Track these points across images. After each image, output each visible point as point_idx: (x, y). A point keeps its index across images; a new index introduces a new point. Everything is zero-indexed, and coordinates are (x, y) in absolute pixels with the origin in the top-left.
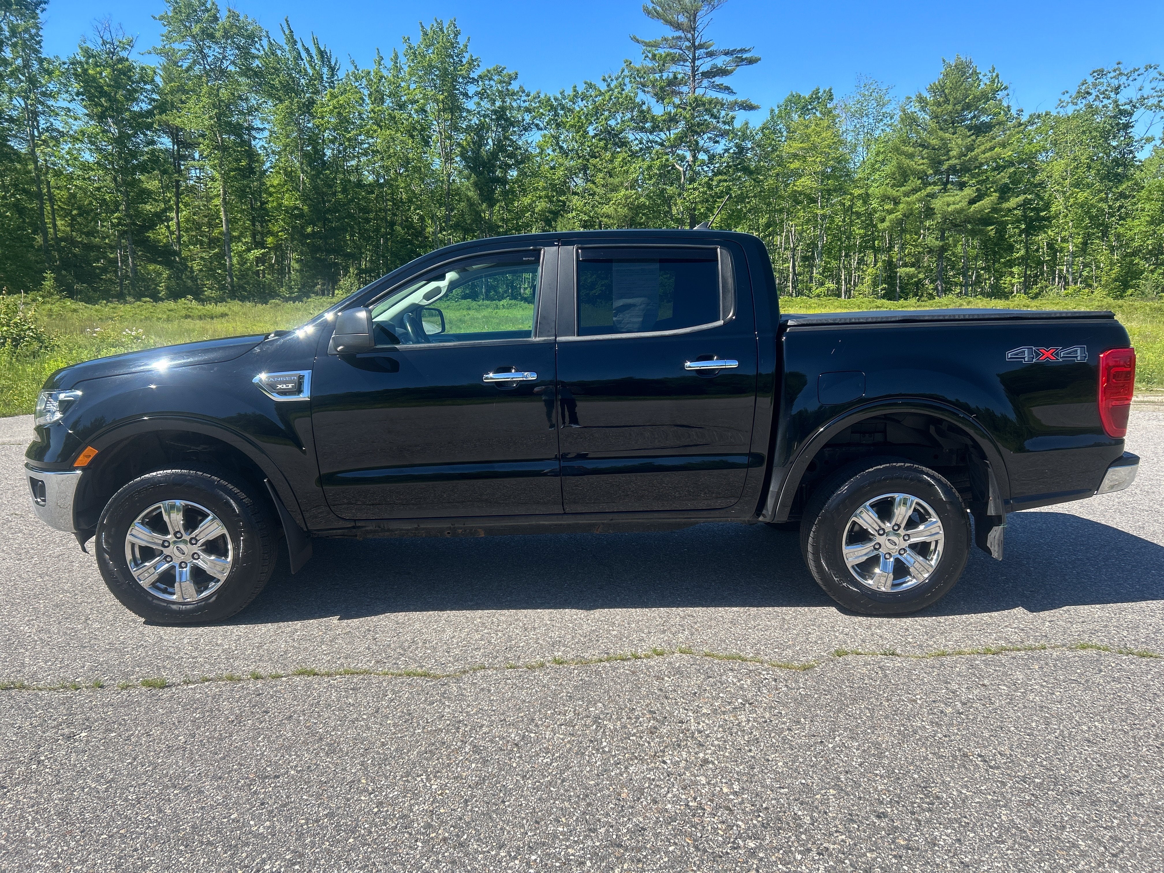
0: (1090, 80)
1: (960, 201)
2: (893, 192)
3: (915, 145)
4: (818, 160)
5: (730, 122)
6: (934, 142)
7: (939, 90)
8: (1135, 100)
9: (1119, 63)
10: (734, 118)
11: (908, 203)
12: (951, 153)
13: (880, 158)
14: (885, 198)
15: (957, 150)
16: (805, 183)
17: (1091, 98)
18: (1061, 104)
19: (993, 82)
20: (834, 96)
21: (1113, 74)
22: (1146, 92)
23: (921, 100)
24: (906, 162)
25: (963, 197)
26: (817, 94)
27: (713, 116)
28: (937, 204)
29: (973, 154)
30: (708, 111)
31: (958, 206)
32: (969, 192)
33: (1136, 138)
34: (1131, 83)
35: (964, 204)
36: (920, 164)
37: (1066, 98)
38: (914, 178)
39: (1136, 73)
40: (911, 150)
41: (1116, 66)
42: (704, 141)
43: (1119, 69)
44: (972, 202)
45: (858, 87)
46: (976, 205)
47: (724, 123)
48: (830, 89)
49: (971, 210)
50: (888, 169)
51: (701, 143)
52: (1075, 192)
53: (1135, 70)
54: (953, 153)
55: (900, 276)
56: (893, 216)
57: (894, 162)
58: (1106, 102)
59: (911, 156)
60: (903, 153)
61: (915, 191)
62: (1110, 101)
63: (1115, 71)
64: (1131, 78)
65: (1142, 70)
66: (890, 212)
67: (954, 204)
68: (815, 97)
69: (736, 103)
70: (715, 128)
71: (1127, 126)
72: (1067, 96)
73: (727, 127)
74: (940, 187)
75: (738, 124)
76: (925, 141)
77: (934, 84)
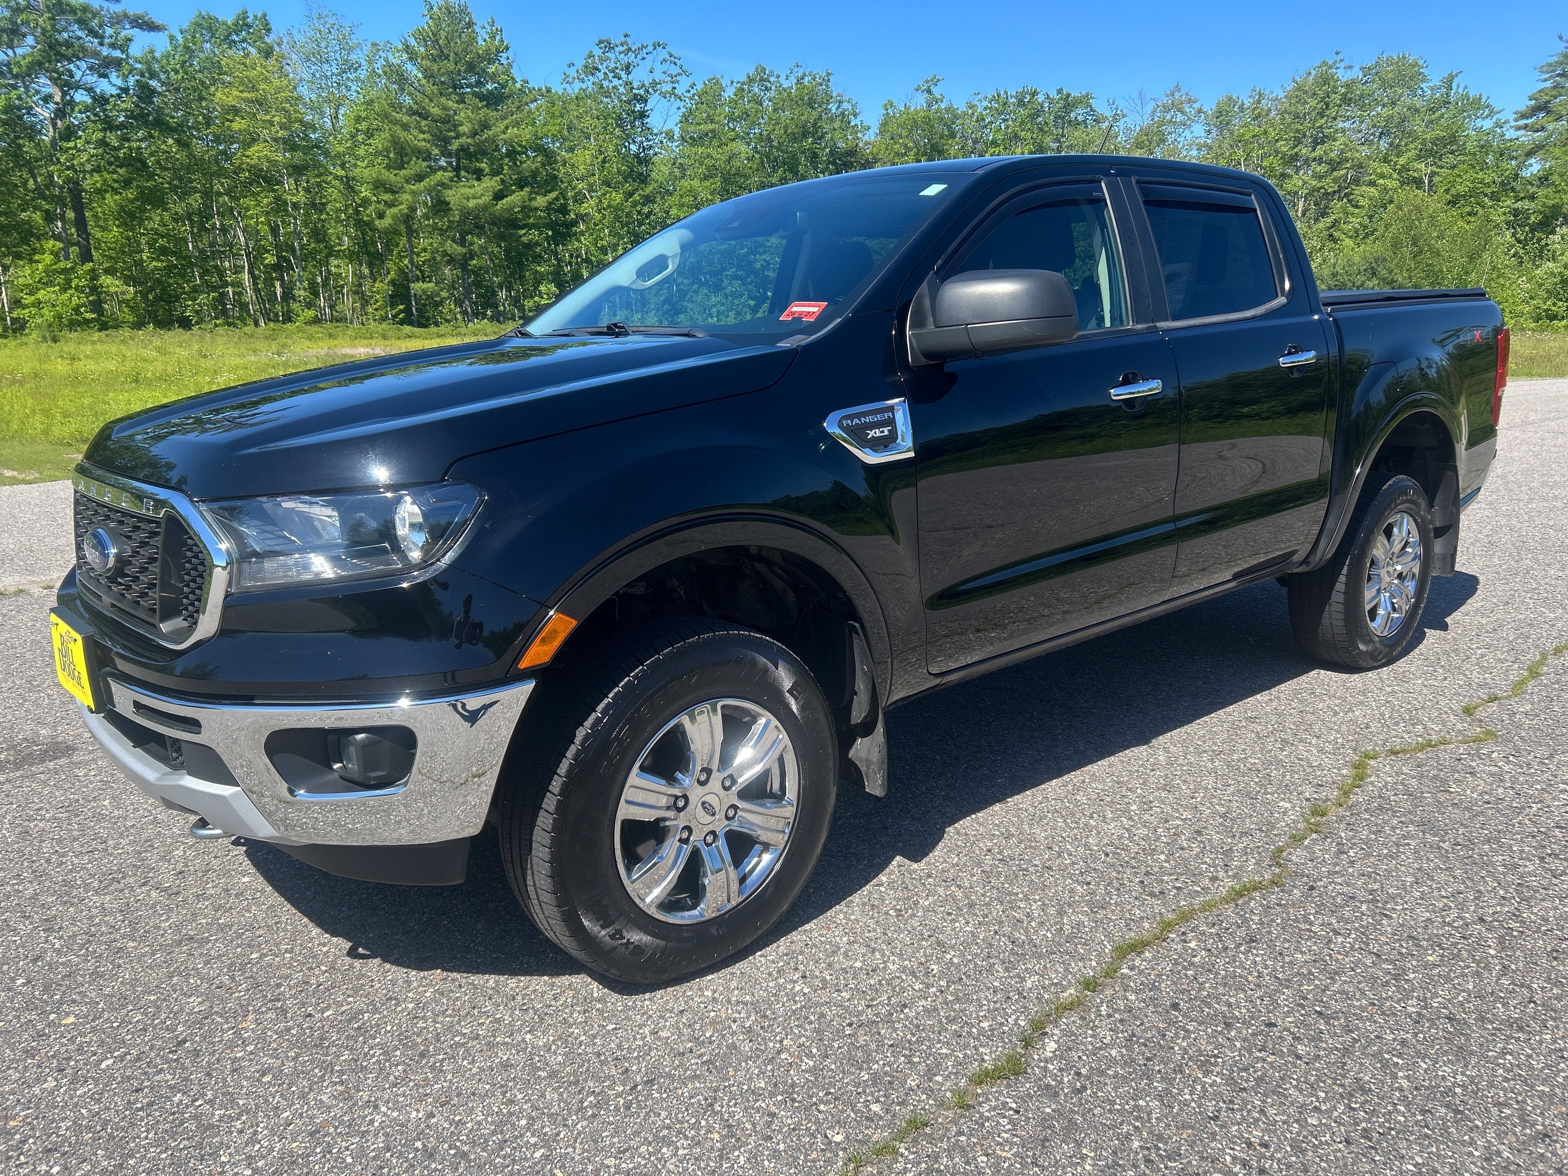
0: (598, 52)
1: (482, 195)
2: (390, 176)
3: (412, 112)
4: (276, 119)
5: (124, 46)
6: (435, 111)
7: (431, 38)
8: (647, 85)
9: (626, 36)
10: (130, 40)
11: (413, 193)
12: (460, 128)
13: (364, 126)
14: (379, 185)
15: (469, 125)
16: (258, 153)
17: (600, 75)
18: (566, 79)
19: (493, 37)
20: (272, 26)
21: (621, 49)
22: (658, 76)
23: (407, 48)
24: (402, 135)
25: (486, 189)
26: (244, 19)
27: (92, 32)
28: (453, 196)
29: (491, 133)
30: (81, 22)
31: (480, 201)
32: (491, 184)
33: (655, 131)
34: (640, 63)
35: (487, 199)
36: (419, 139)
37: (572, 72)
38: (418, 158)
39: (645, 51)
40: (405, 119)
41: (623, 39)
42: (80, 70)
43: (626, 43)
44: (498, 196)
45: (309, 18)
46: (504, 201)
47: (113, 46)
48: (264, 15)
49: (498, 207)
50: (379, 142)
51: (78, 75)
52: (607, 192)
53: (644, 47)
54: (463, 129)
55: (415, 295)
56: (394, 210)
57: (386, 135)
58: (616, 82)
59: (405, 127)
60: (395, 122)
61: (420, 178)
62: (621, 82)
63: (622, 45)
64: (639, 57)
65: (650, 48)
66: (390, 205)
67: (474, 198)
68: (242, 24)
69: (126, 16)
70: (96, 54)
71: (643, 115)
72: (573, 68)
73: (117, 54)
74: (451, 174)
75: (135, 50)
76: (424, 108)
77: (423, 29)
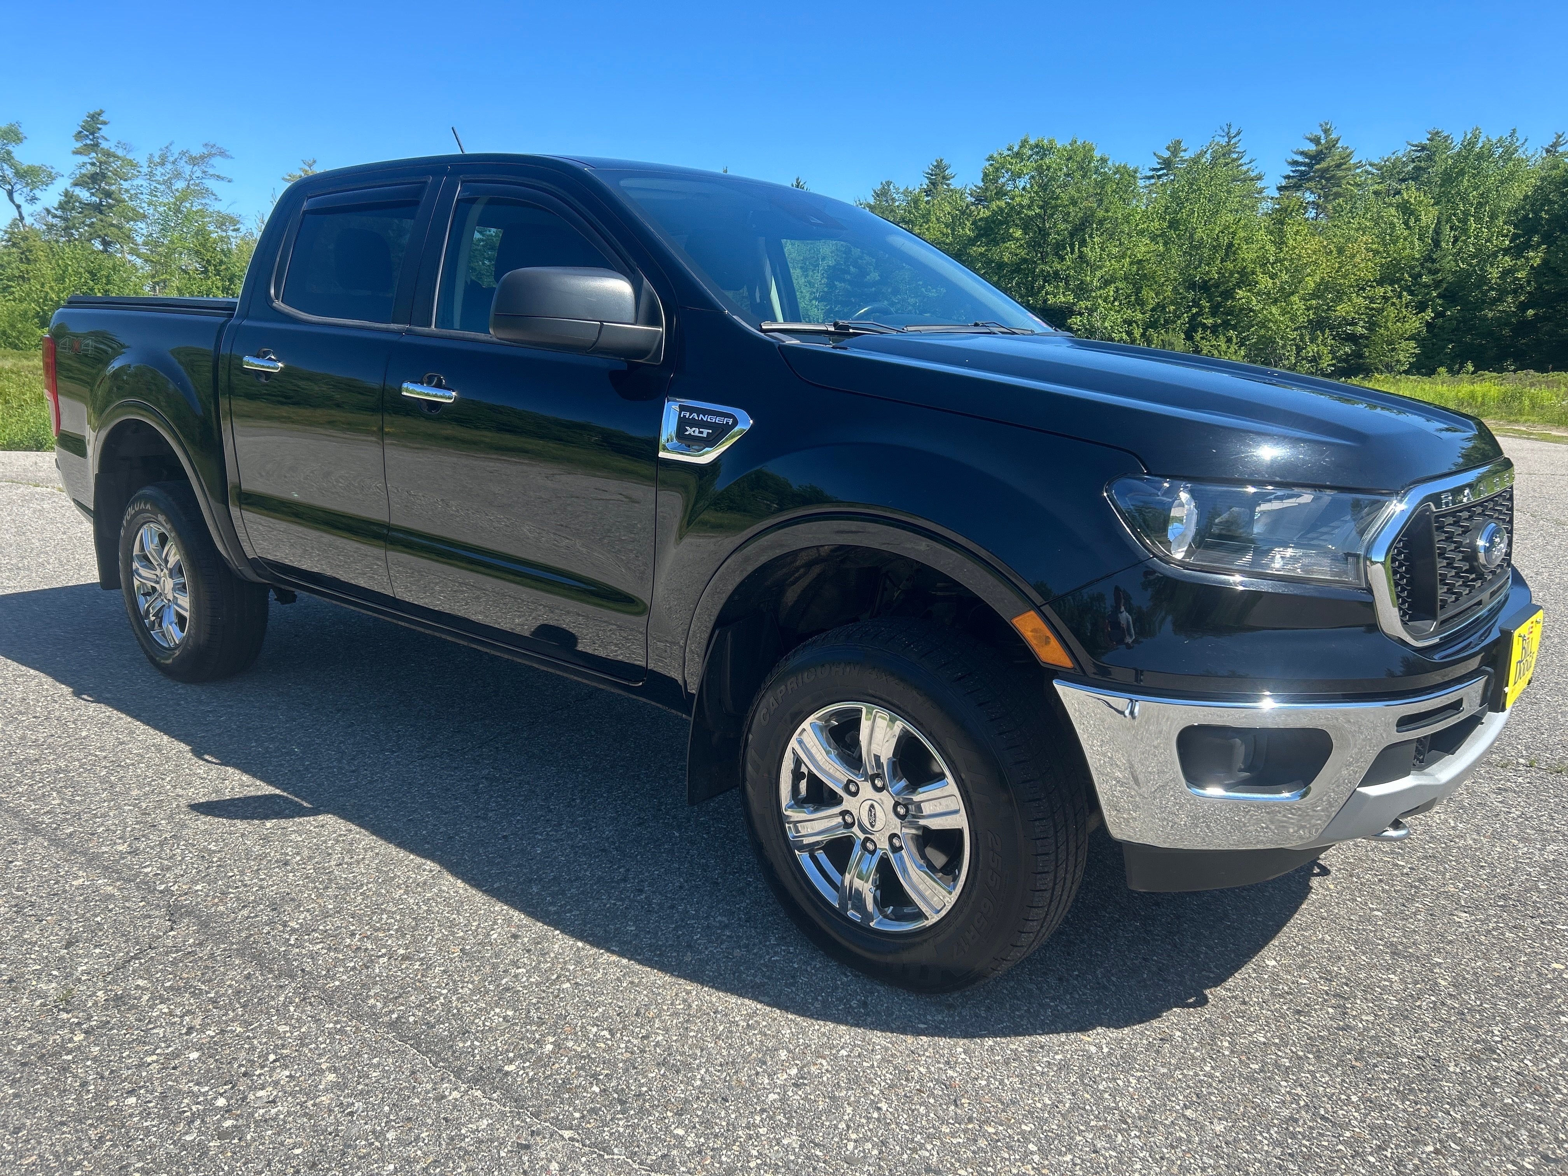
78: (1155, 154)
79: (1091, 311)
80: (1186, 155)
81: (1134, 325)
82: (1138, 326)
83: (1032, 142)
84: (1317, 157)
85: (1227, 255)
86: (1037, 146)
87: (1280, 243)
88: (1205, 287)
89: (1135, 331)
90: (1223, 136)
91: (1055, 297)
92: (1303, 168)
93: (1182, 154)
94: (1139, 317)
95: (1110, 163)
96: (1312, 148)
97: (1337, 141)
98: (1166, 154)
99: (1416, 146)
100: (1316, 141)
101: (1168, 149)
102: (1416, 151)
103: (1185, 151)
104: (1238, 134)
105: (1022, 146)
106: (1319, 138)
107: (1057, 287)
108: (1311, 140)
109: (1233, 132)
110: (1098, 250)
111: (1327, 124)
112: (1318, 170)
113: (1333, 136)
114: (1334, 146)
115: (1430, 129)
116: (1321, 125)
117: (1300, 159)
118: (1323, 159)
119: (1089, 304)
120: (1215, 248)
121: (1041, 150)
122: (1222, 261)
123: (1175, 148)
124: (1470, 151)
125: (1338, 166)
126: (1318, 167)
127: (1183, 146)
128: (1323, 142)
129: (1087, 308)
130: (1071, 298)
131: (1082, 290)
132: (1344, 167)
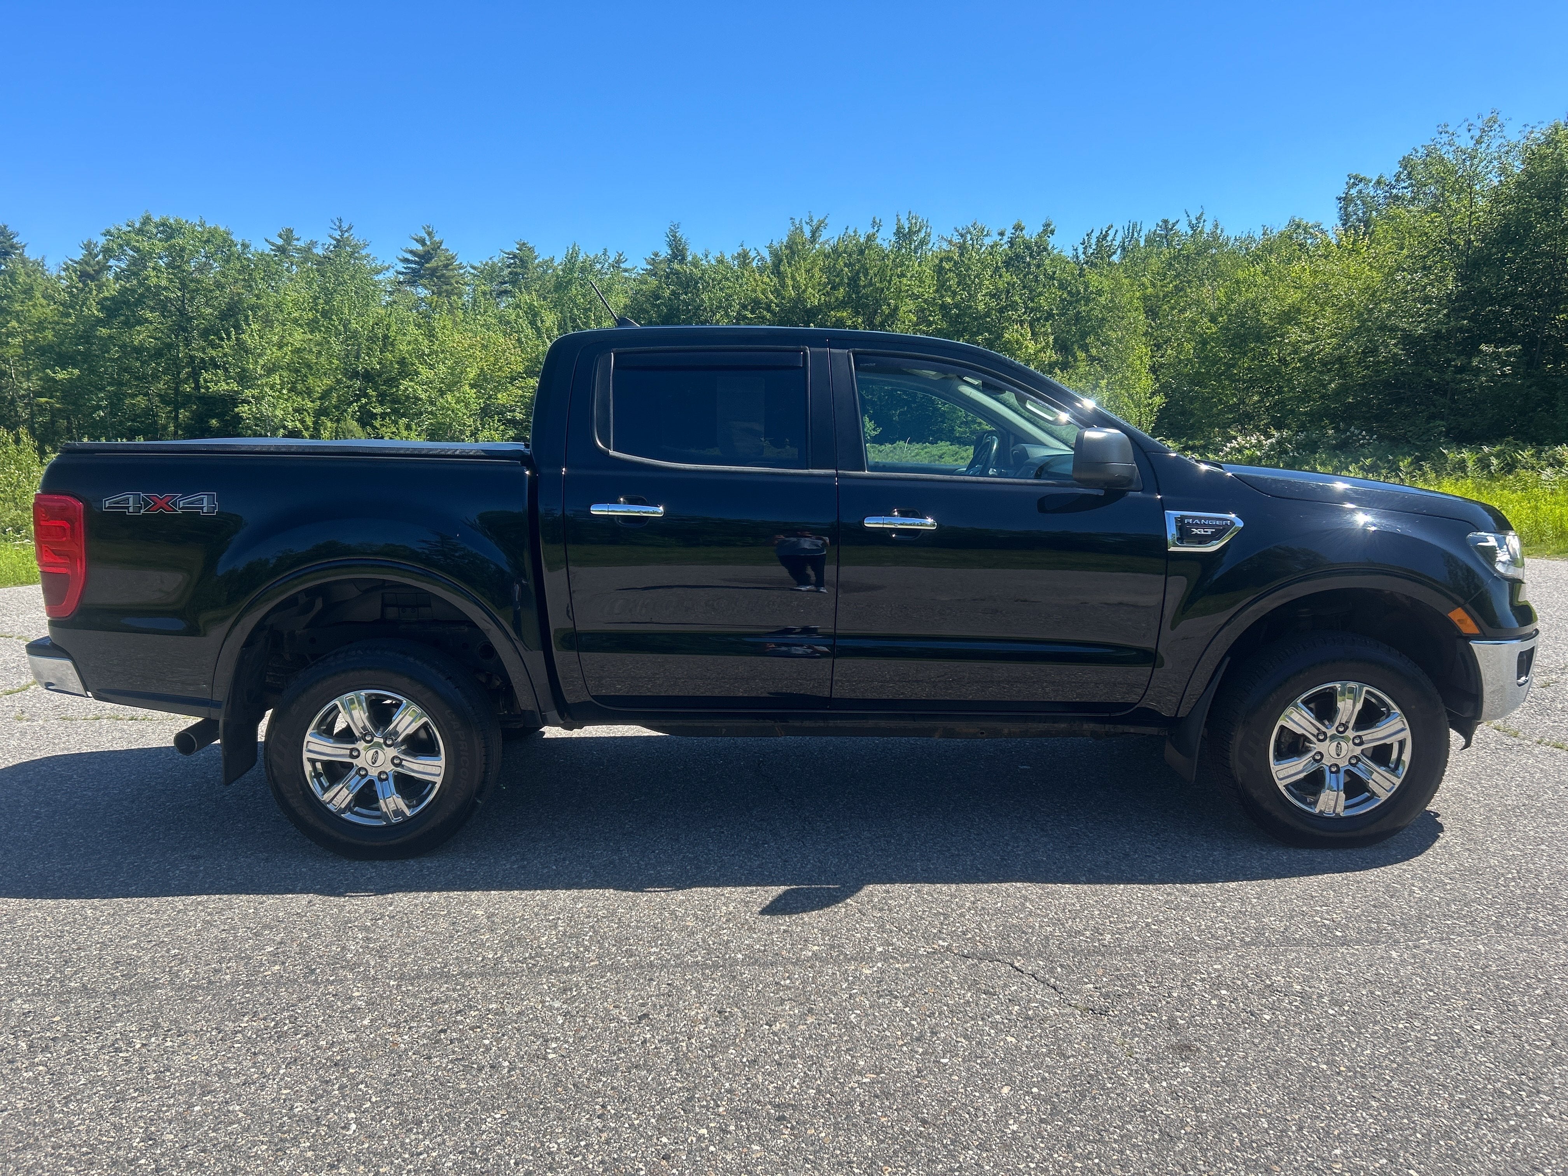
78: (266, 240)
79: (259, 399)
80: (301, 244)
81: (305, 413)
82: (309, 414)
83: (156, 219)
84: (425, 257)
85: (385, 345)
86: (163, 225)
87: (431, 335)
88: (368, 377)
89: (307, 419)
90: (335, 230)
91: (216, 385)
92: (414, 266)
93: (295, 243)
94: (310, 405)
95: (252, 249)
96: (419, 248)
97: (441, 244)
98: (280, 242)
99: (509, 254)
100: (422, 242)
101: (280, 236)
102: (508, 258)
103: (298, 240)
104: (350, 228)
105: (144, 224)
106: (424, 239)
107: (216, 375)
108: (417, 241)
109: (345, 226)
110: (257, 337)
111: (429, 227)
112: (429, 269)
113: (437, 239)
114: (439, 248)
115: (518, 240)
116: (424, 228)
117: (410, 257)
118: (431, 259)
119: (256, 392)
120: (372, 339)
121: (169, 231)
122: (381, 352)
123: (288, 236)
124: (574, 264)
125: (446, 266)
126: (427, 265)
127: (296, 235)
128: (428, 243)
129: (253, 397)
130: (235, 386)
131: (244, 378)
132: (450, 267)
